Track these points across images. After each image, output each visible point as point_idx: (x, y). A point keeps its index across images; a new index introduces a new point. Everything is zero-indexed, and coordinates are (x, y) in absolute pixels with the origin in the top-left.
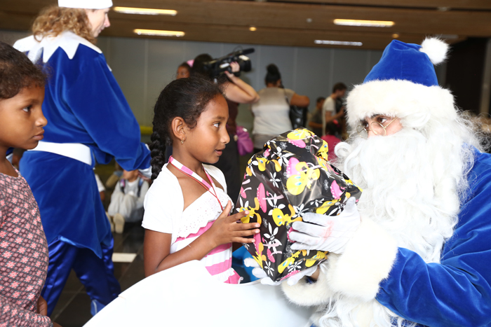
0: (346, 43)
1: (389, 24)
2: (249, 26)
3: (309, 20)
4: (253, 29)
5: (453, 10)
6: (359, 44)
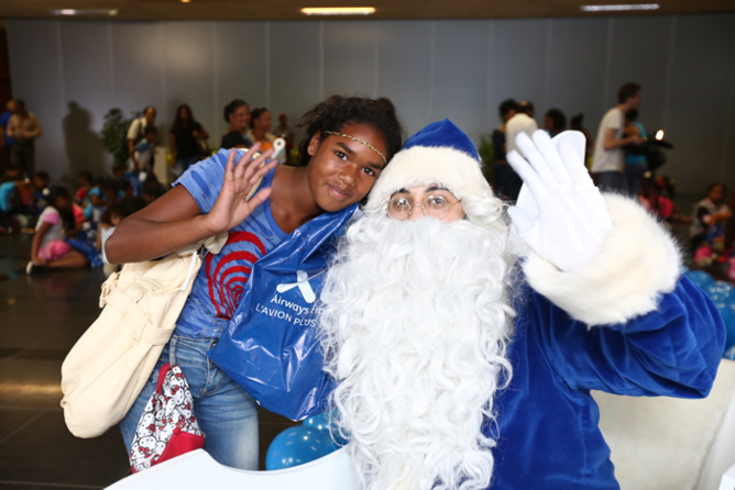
6: (654, 7)
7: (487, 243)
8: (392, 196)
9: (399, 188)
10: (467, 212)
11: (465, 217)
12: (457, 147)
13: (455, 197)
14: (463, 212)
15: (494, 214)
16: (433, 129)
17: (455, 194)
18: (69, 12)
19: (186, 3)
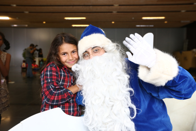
0: (148, 26)
1: (163, 18)
2: (112, 22)
3: (133, 18)
4: (113, 22)
5: (187, 11)
6: (152, 26)
7: (114, 58)
8: (83, 54)
9: (85, 51)
10: (106, 51)
11: (106, 52)
12: (96, 33)
13: (101, 48)
14: (105, 51)
15: (114, 48)
16: (88, 29)
17: (100, 47)
18: (15, 26)
19: (44, 24)
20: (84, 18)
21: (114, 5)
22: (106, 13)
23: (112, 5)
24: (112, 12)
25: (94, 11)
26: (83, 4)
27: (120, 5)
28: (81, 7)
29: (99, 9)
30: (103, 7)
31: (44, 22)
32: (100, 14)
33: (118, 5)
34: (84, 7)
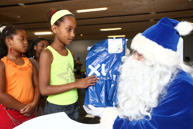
19: (82, 36)
20: (120, 29)
21: (151, 13)
22: (142, 22)
23: (149, 13)
24: (149, 21)
25: (129, 21)
26: (117, 15)
27: (157, 13)
28: (116, 17)
29: (134, 18)
30: (139, 16)
31: (82, 35)
32: (135, 23)
33: (155, 13)
34: (118, 17)
